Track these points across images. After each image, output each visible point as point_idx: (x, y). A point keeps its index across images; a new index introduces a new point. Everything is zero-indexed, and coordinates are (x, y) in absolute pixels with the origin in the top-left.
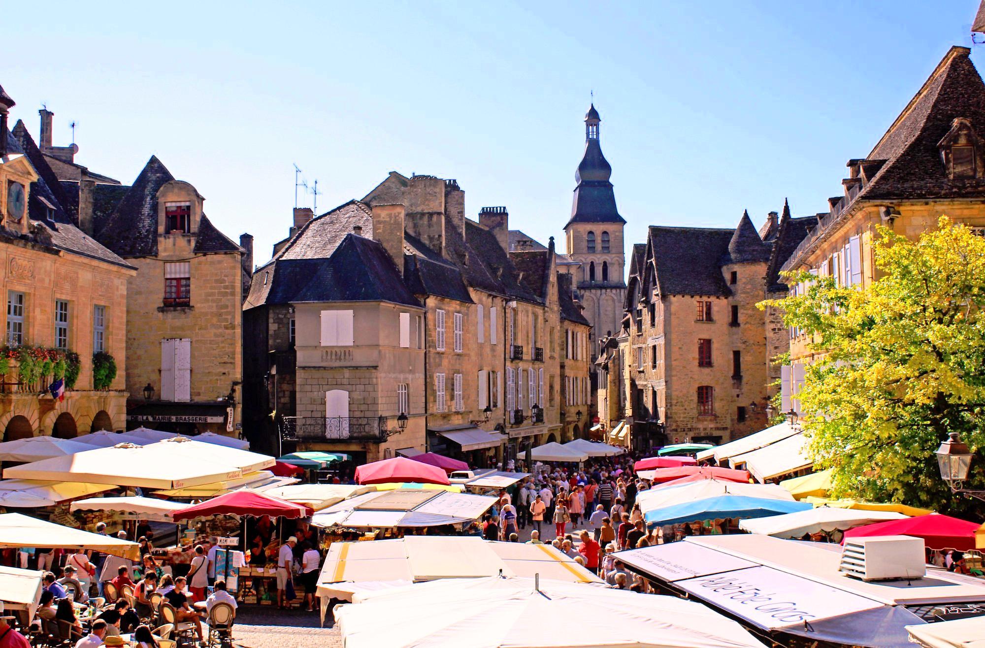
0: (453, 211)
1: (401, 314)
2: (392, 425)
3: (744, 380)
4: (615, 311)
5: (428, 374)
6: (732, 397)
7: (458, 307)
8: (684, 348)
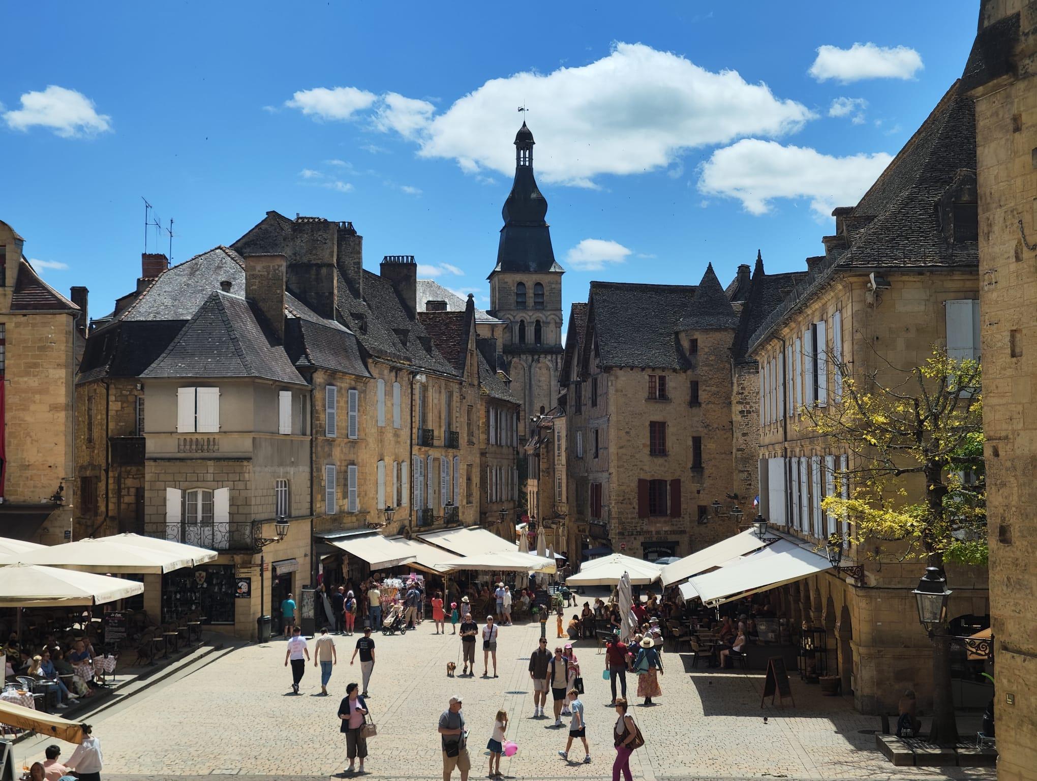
0: (348, 261)
1: (281, 393)
2: (268, 531)
3: (707, 472)
4: (550, 382)
5: (314, 466)
6: (691, 493)
7: (353, 383)
8: (633, 433)
